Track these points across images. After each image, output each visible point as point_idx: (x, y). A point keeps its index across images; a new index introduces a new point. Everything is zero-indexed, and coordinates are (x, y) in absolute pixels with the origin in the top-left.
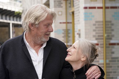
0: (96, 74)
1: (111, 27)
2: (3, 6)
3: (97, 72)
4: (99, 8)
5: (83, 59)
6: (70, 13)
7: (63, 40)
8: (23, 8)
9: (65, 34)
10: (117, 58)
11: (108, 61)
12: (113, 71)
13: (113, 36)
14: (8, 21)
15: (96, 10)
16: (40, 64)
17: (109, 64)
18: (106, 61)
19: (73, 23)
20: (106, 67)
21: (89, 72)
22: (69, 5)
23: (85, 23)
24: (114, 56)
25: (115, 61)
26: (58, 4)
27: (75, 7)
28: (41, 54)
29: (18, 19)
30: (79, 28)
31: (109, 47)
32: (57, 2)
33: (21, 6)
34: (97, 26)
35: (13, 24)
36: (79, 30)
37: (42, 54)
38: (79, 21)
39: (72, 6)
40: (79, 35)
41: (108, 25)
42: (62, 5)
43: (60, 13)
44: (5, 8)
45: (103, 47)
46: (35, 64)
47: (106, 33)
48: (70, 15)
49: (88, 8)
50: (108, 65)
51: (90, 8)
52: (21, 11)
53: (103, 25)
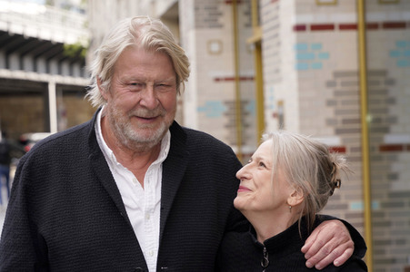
0: (336, 250)
1: (385, 92)
2: (24, 26)
3: (342, 243)
4: (344, 27)
5: (293, 201)
6: (248, 46)
7: (227, 138)
8: (92, 31)
11: (377, 206)
12: (394, 238)
13: (394, 120)
14: (43, 77)
15: (337, 33)
16: (151, 219)
17: (381, 214)
18: (371, 205)
19: (259, 79)
20: (373, 225)
21: (312, 242)
22: (243, 19)
23: (301, 80)
24: (398, 186)
25: (401, 205)
26: (208, 18)
27: (265, 27)
28: (154, 187)
29: (76, 69)
30: (278, 97)
31: (379, 159)
32: (206, 9)
33: (86, 25)
34: (339, 88)
35: (58, 86)
36: (281, 103)
37: (156, 187)
38: (277, 71)
39: (254, 22)
40: (280, 118)
41: (377, 83)
42: (222, 20)
43: (215, 47)
44: (30, 31)
45: (360, 159)
46: (133, 217)
47: (369, 111)
48: (249, 52)
49: (308, 28)
50: (377, 220)
51: (316, 28)
52: (85, 43)
53: (359, 83)
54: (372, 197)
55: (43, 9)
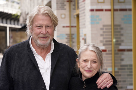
1: (120, 32)
4: (106, 10)
6: (74, 16)
8: (22, 10)
9: (69, 39)
10: (126, 66)
11: (116, 69)
12: (122, 80)
13: (122, 41)
14: (5, 25)
15: (104, 12)
17: (118, 72)
18: (114, 69)
19: (78, 27)
22: (73, 7)
23: (92, 27)
24: (123, 63)
25: (125, 69)
26: (61, 6)
27: (80, 10)
29: (16, 23)
30: (84, 33)
31: (117, 54)
32: (60, 3)
33: (19, 8)
34: (105, 30)
35: (10, 28)
36: (85, 35)
38: (84, 24)
39: (76, 8)
40: (85, 40)
41: (117, 29)
42: (65, 7)
43: (63, 16)
44: (1, 10)
45: (111, 54)
47: (114, 37)
48: (75, 18)
49: (95, 10)
51: (97, 10)
52: (19, 14)
53: (111, 29)
54: (115, 66)
55: (5, 2)
